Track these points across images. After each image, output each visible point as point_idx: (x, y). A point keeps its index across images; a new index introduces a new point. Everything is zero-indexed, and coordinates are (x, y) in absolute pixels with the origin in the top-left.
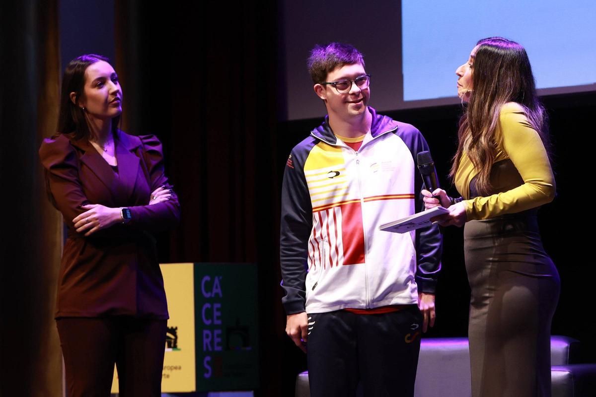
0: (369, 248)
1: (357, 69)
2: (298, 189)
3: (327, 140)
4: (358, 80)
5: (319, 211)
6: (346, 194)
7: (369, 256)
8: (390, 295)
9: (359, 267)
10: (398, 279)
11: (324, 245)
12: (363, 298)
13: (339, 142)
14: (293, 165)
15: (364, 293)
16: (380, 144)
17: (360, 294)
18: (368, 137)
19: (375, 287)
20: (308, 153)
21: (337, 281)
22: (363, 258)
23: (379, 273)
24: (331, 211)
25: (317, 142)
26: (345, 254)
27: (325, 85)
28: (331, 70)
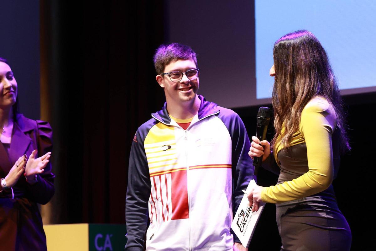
0: (192, 206)
1: (190, 64)
2: (141, 159)
3: (163, 120)
4: (189, 72)
5: (153, 177)
6: (175, 164)
7: (192, 212)
8: (209, 244)
9: (183, 221)
10: (215, 231)
11: (158, 204)
12: (187, 246)
13: (173, 122)
14: (137, 140)
15: (188, 242)
16: (205, 123)
17: (184, 243)
18: (195, 118)
19: (196, 238)
20: (148, 130)
21: (167, 233)
22: (188, 214)
23: (200, 226)
24: (163, 177)
25: (156, 122)
26: (173, 211)
27: (163, 75)
28: (168, 63)
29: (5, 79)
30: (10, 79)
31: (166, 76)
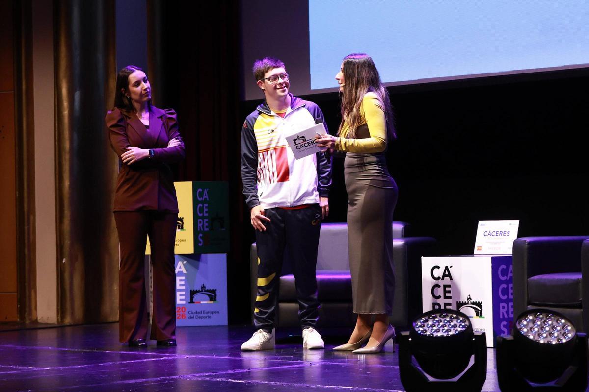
0: (291, 172)
1: (281, 70)
2: (250, 139)
3: (266, 112)
4: (282, 76)
5: (262, 153)
6: (278, 143)
7: (291, 177)
8: (304, 199)
9: (285, 183)
10: (308, 189)
11: (266, 172)
12: (289, 201)
13: (273, 113)
14: (247, 126)
15: (289, 198)
16: (296, 113)
17: (287, 198)
18: (289, 110)
19: (295, 195)
20: (256, 119)
21: (275, 192)
22: (288, 178)
23: (298, 186)
24: (269, 152)
25: (260, 113)
26: (278, 176)
27: (263, 80)
28: (267, 71)
29: (143, 83)
30: (145, 82)
31: (266, 81)
